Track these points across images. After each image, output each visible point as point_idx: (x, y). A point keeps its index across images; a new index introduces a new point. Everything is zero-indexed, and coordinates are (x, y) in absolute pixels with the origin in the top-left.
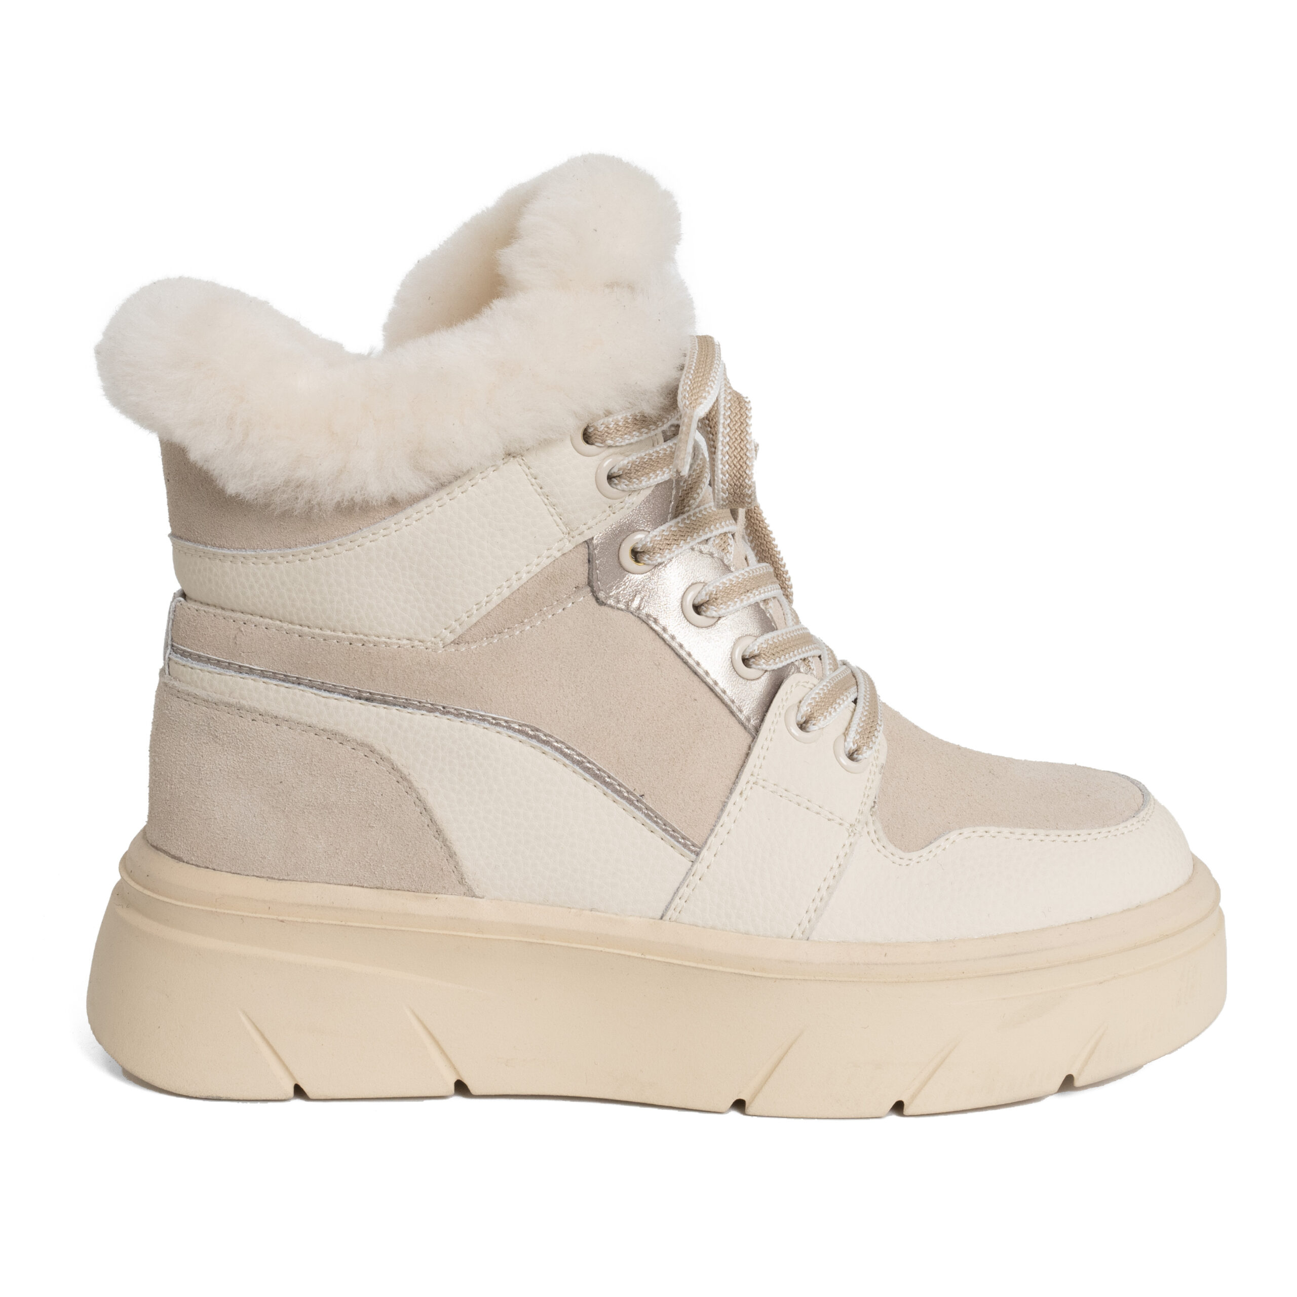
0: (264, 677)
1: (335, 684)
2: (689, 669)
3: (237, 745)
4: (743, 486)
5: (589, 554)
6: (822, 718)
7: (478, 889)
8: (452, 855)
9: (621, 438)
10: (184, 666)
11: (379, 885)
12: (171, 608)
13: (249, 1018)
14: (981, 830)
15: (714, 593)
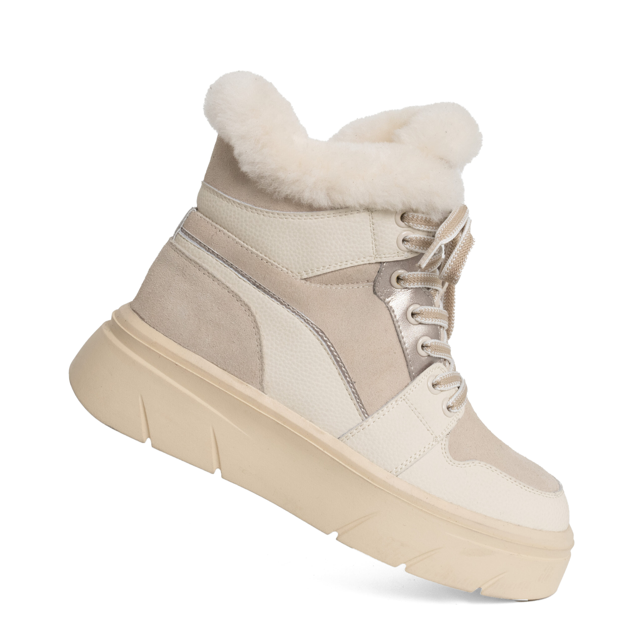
0: (217, 258)
1: (247, 274)
2: (398, 339)
3: (192, 281)
4: (455, 275)
5: (380, 269)
6: (444, 386)
7: (266, 390)
8: (262, 370)
9: (416, 225)
10: (184, 238)
11: (225, 369)
12: (190, 212)
13: (142, 400)
14: (488, 466)
15: (423, 311)
